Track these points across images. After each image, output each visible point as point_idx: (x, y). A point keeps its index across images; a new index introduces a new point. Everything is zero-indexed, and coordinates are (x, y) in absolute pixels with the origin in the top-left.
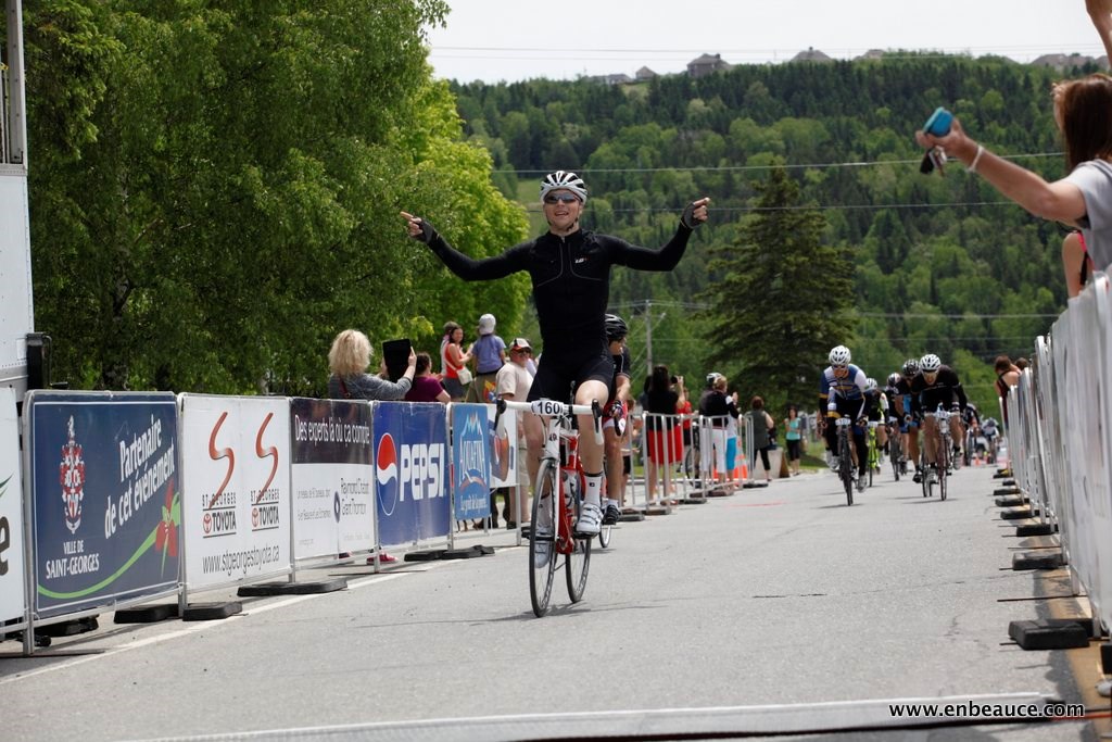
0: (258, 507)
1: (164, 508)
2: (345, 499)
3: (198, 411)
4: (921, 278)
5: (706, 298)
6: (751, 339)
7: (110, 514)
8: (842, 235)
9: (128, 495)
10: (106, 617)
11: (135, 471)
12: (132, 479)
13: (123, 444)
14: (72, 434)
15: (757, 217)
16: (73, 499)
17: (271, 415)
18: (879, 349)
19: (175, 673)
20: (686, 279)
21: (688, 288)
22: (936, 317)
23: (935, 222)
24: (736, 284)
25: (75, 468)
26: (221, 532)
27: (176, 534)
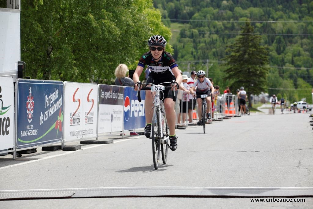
0: (87, 117)
1: (58, 116)
2: (114, 116)
3: (70, 87)
4: (289, 56)
5: (225, 60)
6: (237, 73)
7: (42, 118)
8: (266, 43)
9: (47, 112)
10: (39, 149)
11: (50, 105)
12: (49, 107)
13: (46, 96)
14: (31, 93)
15: (241, 37)
16: (30, 113)
17: (92, 89)
18: (275, 77)
19: (58, 167)
20: (219, 54)
21: (220, 57)
22: (293, 68)
23: (294, 40)
24: (234, 56)
25: (31, 103)
26: (75, 124)
27: (62, 124)
